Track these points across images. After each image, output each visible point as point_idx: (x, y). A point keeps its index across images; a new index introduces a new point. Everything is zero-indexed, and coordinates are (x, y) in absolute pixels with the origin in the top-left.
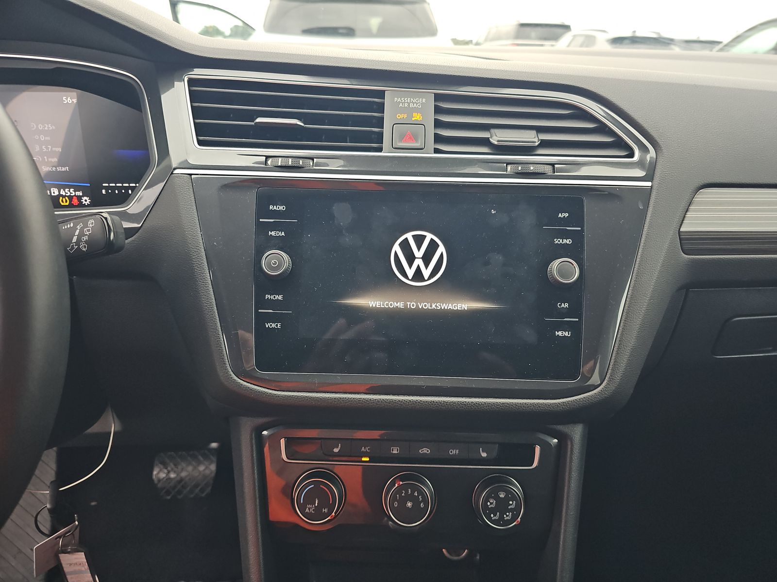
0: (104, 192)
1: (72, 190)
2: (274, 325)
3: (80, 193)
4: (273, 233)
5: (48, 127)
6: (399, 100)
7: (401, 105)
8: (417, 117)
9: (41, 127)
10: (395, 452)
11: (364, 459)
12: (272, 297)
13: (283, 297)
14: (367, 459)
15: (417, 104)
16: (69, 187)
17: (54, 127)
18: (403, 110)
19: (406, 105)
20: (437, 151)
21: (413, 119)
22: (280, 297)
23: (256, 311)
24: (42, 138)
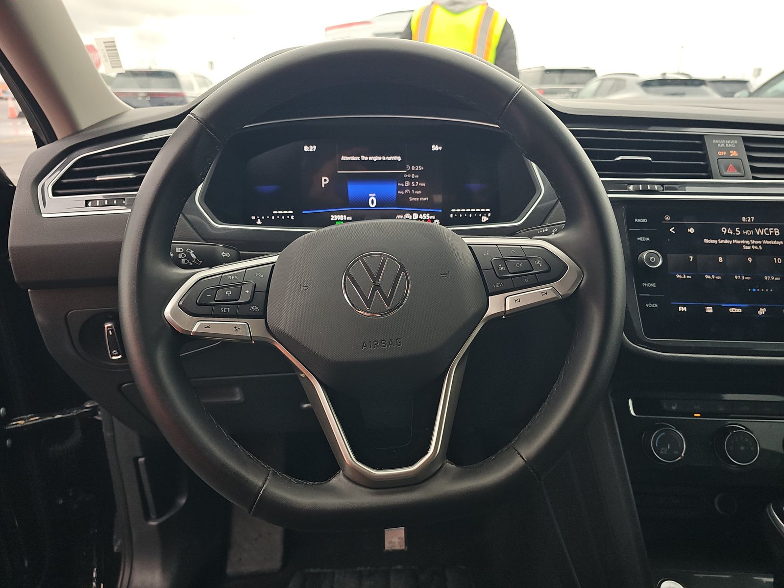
0: (451, 216)
1: (428, 215)
2: (652, 305)
3: (433, 217)
4: (641, 239)
5: (419, 169)
6: (717, 142)
7: (719, 145)
8: (734, 154)
9: (413, 168)
10: (721, 409)
11: (695, 415)
12: (648, 285)
13: (656, 285)
14: (699, 415)
15: (731, 144)
16: (426, 213)
17: (422, 168)
18: (722, 149)
19: (723, 145)
20: (754, 178)
21: (731, 155)
22: (654, 285)
23: (638, 296)
24: (413, 176)
